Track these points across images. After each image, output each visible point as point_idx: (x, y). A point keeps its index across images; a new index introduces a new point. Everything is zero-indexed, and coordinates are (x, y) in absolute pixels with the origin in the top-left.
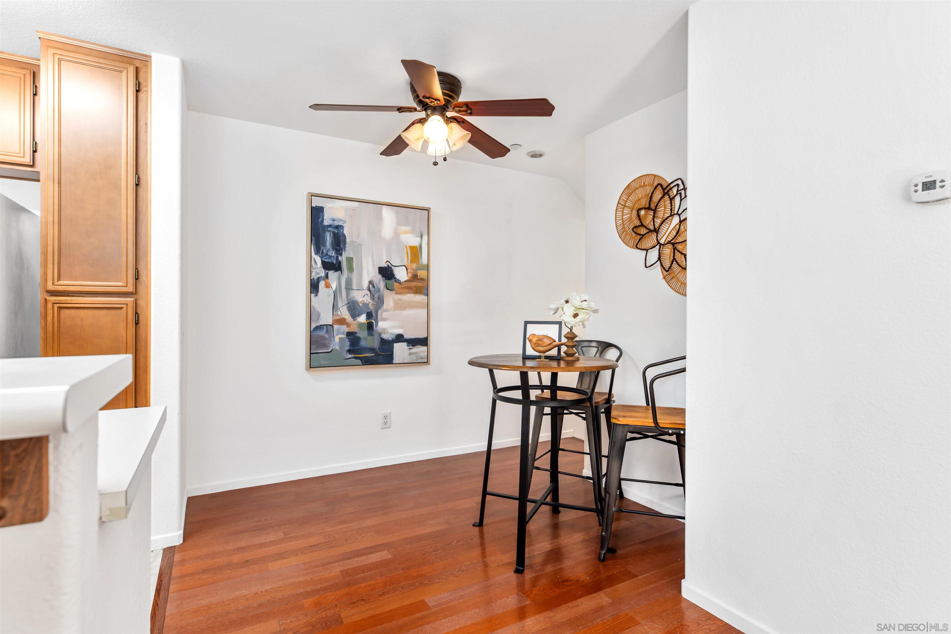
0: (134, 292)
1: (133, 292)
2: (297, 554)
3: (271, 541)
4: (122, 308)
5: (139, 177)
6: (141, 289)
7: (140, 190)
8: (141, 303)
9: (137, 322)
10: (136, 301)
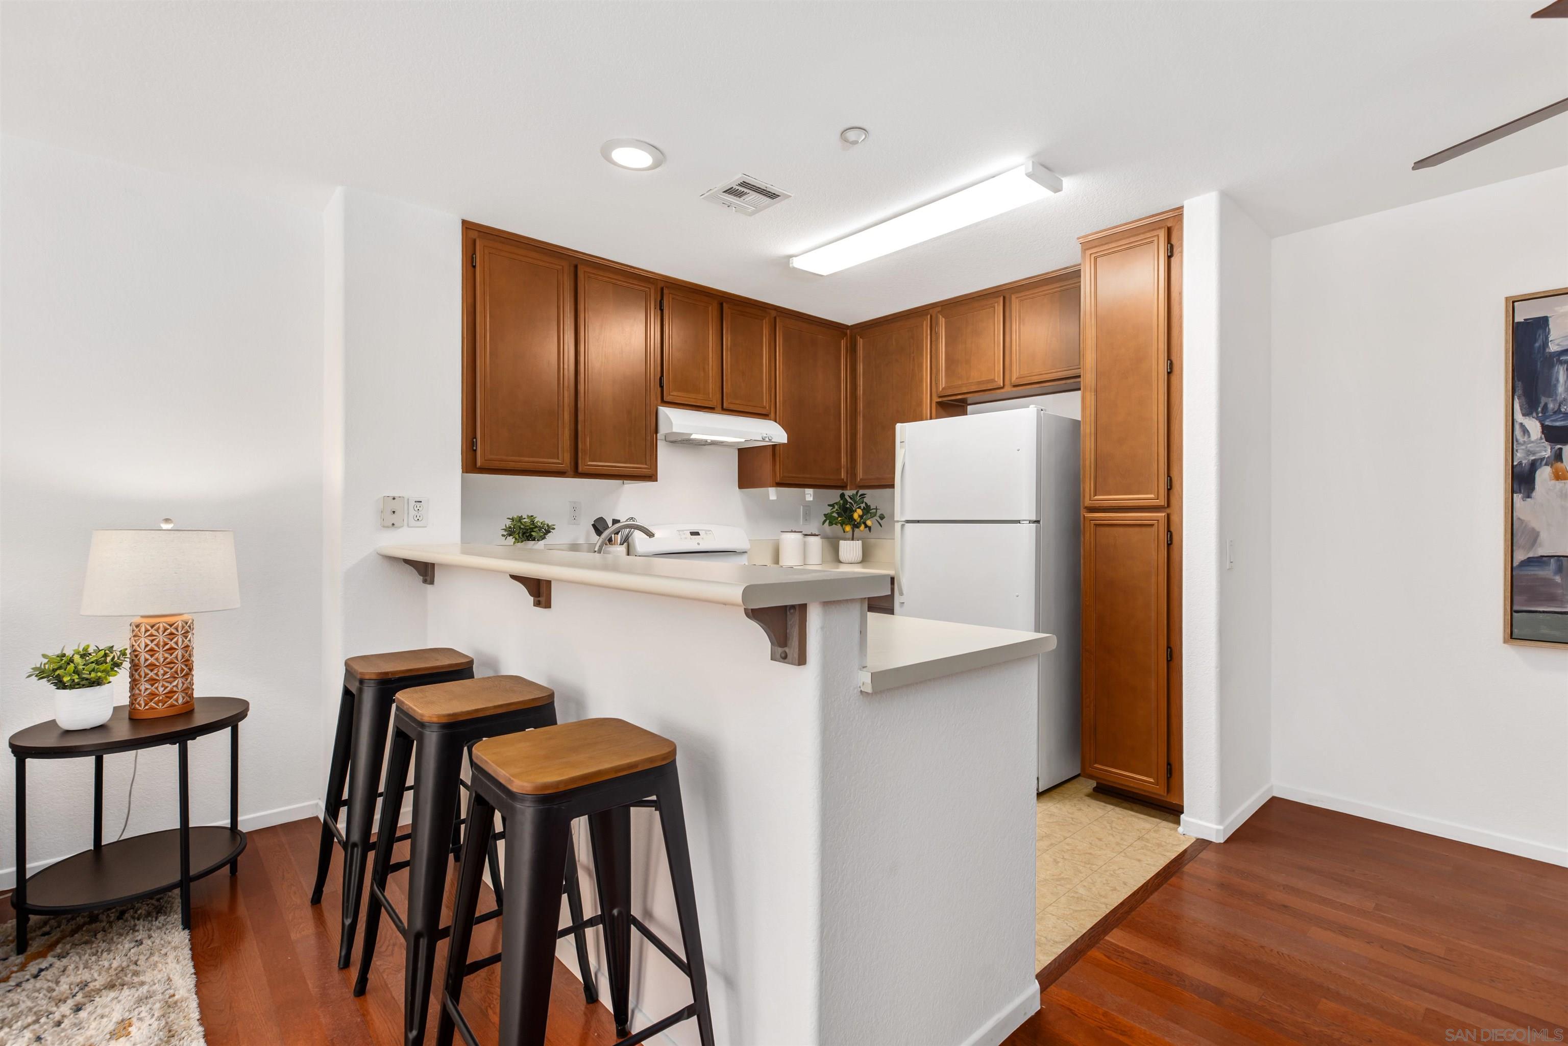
0: (1166, 505)
1: (1164, 506)
2: (1372, 942)
3: (1345, 904)
4: (1152, 525)
5: (1171, 364)
6: (1174, 501)
7: (1174, 378)
8: (1174, 518)
9: (1169, 542)
10: (1168, 516)
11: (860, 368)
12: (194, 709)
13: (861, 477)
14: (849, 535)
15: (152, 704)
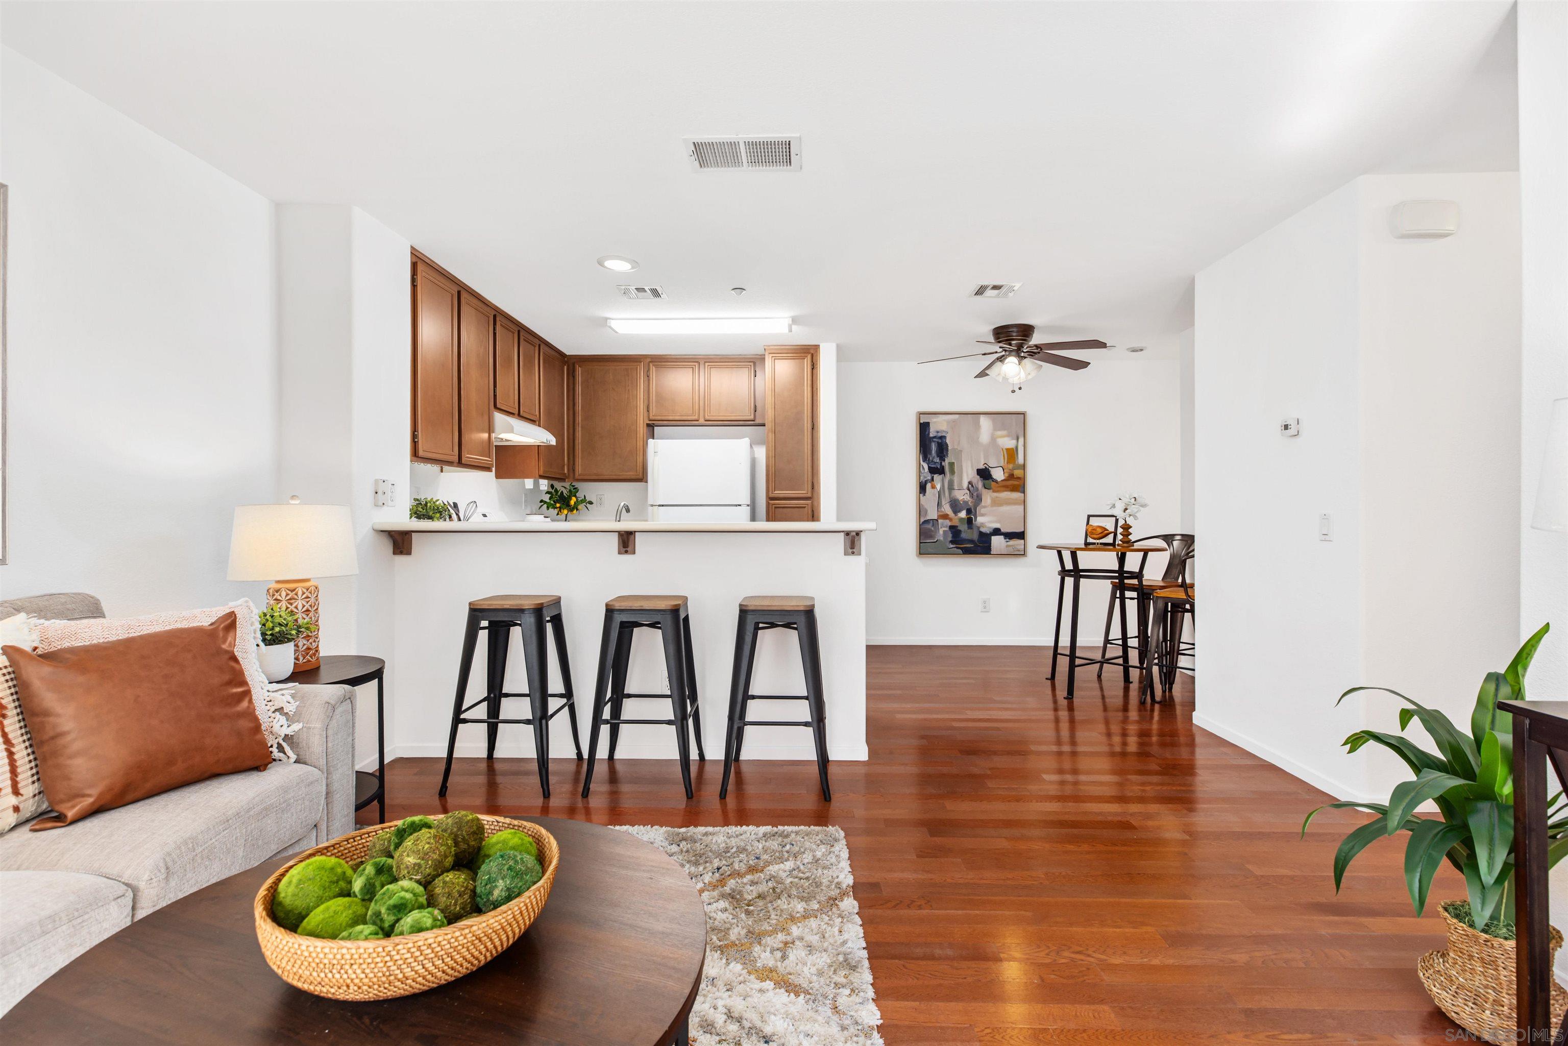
1: (810, 497)
4: (805, 507)
5: (814, 425)
6: (815, 495)
7: (815, 432)
8: (815, 504)
10: (812, 503)
11: (579, 389)
12: (320, 667)
13: (580, 472)
14: (563, 517)
15: (308, 657)
